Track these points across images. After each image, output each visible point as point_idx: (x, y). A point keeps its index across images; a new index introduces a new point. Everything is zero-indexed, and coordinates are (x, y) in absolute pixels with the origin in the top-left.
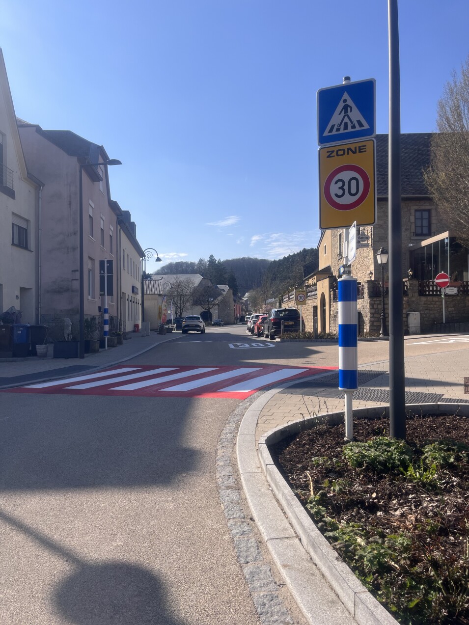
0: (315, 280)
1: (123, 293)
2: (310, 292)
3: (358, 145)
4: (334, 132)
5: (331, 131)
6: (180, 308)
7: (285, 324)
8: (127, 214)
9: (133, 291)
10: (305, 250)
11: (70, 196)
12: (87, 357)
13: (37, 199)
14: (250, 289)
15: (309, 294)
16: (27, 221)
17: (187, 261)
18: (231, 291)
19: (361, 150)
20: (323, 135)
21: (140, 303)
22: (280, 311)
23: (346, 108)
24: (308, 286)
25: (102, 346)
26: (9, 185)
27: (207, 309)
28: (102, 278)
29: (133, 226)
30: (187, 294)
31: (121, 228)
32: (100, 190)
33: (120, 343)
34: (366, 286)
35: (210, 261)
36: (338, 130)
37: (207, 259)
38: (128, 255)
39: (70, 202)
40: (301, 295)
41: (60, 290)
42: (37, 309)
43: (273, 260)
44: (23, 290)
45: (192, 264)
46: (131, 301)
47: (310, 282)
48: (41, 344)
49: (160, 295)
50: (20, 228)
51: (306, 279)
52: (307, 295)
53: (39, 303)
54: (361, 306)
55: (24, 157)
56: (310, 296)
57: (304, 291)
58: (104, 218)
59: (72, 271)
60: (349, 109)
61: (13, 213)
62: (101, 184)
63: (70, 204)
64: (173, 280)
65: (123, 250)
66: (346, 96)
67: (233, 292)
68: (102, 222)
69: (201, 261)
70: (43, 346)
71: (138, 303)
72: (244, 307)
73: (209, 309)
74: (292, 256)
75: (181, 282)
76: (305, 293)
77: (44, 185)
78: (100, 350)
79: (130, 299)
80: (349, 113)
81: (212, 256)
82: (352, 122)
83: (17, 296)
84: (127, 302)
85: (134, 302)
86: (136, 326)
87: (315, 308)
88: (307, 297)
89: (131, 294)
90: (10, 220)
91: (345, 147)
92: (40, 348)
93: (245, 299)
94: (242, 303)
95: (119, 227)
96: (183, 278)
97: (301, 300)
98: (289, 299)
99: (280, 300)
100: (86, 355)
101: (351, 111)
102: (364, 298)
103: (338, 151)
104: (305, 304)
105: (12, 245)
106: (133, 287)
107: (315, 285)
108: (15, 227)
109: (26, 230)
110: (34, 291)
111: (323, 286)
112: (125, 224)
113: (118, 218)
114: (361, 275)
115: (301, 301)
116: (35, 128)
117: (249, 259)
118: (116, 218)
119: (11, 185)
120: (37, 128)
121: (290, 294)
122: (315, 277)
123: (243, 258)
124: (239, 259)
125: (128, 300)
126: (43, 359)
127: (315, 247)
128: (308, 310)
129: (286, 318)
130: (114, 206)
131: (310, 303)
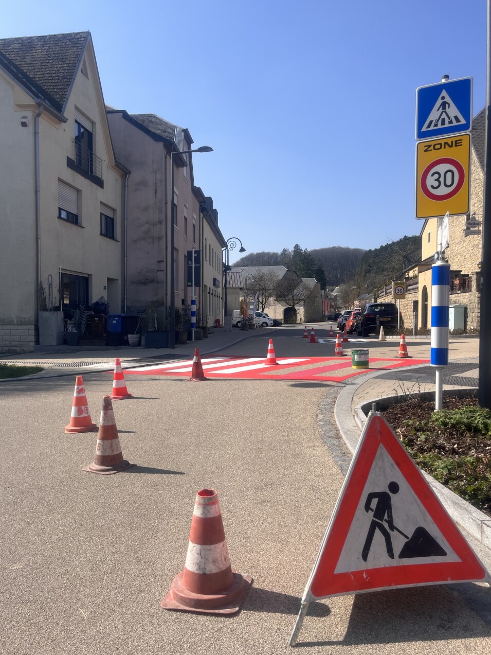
0: (416, 272)
1: (205, 286)
2: (410, 285)
3: (454, 140)
4: (432, 128)
5: (429, 126)
6: (262, 303)
7: (381, 319)
8: (210, 200)
9: (214, 284)
10: (406, 238)
11: (156, 183)
12: (177, 347)
13: (124, 187)
14: (341, 283)
15: (409, 288)
16: (114, 210)
17: (270, 251)
18: (319, 284)
19: (458, 144)
20: (422, 131)
21: (221, 297)
22: (376, 306)
23: (444, 105)
24: (408, 279)
25: (190, 338)
26: (98, 174)
27: (292, 304)
28: (189, 269)
29: (215, 212)
30: (270, 288)
31: (204, 216)
32: (184, 176)
33: (205, 336)
34: (474, 278)
35: (294, 251)
36: (436, 125)
37: (291, 249)
38: (210, 245)
39: (156, 190)
40: (399, 288)
41: (146, 281)
42: (123, 301)
43: (368, 249)
44: (110, 280)
45: (275, 255)
46: (212, 294)
47: (411, 274)
48: (133, 334)
49: (241, 289)
50: (107, 217)
51: (406, 271)
52: (407, 288)
53: (125, 294)
54: (468, 300)
55: (112, 144)
56: (410, 290)
57: (403, 284)
58: (187, 205)
59: (158, 262)
60: (447, 105)
61: (102, 203)
62: (185, 170)
63: (156, 192)
64: (255, 272)
65: (206, 239)
66: (444, 93)
67: (321, 286)
68: (185, 209)
69: (285, 251)
70: (134, 336)
71: (219, 297)
72: (333, 304)
73: (294, 306)
74: (391, 245)
75: (263, 275)
76: (404, 286)
77: (130, 173)
78: (188, 342)
79: (211, 292)
80: (447, 110)
81: (297, 246)
82: (449, 118)
83: (105, 287)
84: (208, 295)
85: (215, 296)
86: (217, 321)
87: (416, 303)
88: (407, 291)
89: (212, 287)
90: (99, 209)
91: (443, 142)
92: (132, 338)
93: (334, 294)
94: (331, 299)
95: (202, 216)
96: (265, 269)
97: (400, 293)
98: (386, 294)
99: (375, 295)
100: (176, 346)
101: (449, 107)
102: (471, 291)
103: (435, 145)
104: (405, 298)
105: (100, 235)
106: (215, 280)
107: (416, 277)
108: (103, 217)
109: (112, 220)
110: (120, 282)
111: (425, 278)
112: (208, 212)
113: (201, 206)
114: (470, 266)
115: (400, 295)
116: (122, 114)
117: (340, 248)
118: (199, 205)
119: (100, 174)
120: (124, 113)
121: (388, 287)
122: (417, 268)
123: (333, 247)
124: (328, 249)
125: (209, 293)
126: (135, 349)
127: (418, 234)
128: (407, 306)
129: (381, 313)
130: (197, 192)
131: (410, 297)
